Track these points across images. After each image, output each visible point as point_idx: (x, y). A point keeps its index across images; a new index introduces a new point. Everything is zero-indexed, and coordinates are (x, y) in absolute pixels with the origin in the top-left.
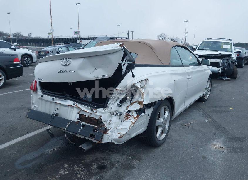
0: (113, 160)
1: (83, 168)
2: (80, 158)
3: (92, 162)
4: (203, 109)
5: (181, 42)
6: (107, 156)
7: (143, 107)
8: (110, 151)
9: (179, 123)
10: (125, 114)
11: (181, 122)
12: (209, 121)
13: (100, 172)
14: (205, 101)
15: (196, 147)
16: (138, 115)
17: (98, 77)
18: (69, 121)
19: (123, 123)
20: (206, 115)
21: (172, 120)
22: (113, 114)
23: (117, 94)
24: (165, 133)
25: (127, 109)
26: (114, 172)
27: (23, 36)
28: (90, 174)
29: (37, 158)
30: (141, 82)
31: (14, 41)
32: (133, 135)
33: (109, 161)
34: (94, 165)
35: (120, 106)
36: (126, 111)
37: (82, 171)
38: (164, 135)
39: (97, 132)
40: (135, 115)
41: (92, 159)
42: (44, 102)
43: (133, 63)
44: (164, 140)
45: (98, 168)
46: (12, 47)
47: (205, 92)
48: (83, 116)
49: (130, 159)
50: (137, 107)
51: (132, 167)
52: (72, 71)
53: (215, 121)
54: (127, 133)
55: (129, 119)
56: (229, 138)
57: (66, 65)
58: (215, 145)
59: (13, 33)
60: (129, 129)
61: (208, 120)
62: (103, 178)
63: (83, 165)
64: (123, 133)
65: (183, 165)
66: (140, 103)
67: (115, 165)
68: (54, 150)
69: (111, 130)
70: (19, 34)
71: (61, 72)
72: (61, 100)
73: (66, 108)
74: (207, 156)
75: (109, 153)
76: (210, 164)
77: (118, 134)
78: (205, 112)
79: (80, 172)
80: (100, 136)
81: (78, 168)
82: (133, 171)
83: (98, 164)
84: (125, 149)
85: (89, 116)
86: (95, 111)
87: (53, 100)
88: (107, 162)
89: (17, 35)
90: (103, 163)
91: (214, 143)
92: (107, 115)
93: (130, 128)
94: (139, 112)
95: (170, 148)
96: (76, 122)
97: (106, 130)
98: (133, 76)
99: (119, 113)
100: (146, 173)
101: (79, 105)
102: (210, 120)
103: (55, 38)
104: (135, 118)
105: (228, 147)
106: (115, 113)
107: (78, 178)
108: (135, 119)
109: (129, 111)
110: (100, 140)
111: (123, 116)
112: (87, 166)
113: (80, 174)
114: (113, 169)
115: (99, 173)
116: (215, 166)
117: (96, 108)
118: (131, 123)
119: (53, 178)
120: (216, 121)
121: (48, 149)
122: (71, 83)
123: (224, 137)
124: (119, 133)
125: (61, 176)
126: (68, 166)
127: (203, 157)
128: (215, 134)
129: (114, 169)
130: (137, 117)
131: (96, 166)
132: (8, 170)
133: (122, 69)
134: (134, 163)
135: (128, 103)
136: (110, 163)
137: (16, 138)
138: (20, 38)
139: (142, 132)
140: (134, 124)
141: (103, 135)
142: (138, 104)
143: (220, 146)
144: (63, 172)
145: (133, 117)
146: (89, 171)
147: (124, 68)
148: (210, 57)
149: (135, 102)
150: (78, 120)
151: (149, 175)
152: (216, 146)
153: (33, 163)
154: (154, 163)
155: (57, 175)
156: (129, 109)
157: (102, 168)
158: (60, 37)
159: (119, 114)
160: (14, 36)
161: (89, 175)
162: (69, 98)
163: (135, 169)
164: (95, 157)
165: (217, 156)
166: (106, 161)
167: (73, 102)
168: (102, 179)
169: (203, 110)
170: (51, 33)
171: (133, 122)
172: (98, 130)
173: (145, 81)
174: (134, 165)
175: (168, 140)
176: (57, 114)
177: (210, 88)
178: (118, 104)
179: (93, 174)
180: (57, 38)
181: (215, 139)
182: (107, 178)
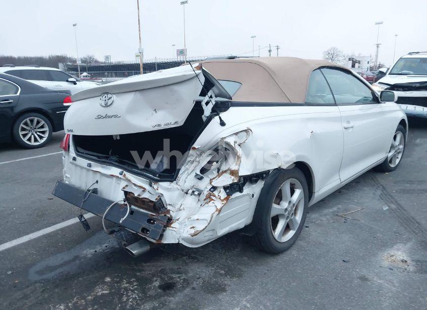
0: (190, 275)
1: (136, 285)
2: (135, 267)
3: (154, 276)
4: (384, 185)
5: (368, 63)
6: (183, 266)
7: (239, 180)
8: (189, 257)
9: (331, 210)
10: (206, 192)
11: (335, 209)
12: (391, 210)
13: (163, 294)
14: (390, 170)
15: (352, 258)
16: (229, 195)
17: (159, 125)
18: (110, 202)
19: (203, 209)
20: (386, 197)
21: (312, 206)
22: (187, 193)
23: (196, 157)
24: (293, 229)
25: (211, 184)
26: (186, 295)
27: (96, 62)
28: (145, 298)
29: (66, 263)
30: (236, 134)
31: (83, 69)
32: (222, 232)
33: (184, 275)
34: (156, 281)
35: (201, 179)
36: (210, 187)
37: (133, 291)
38: (291, 233)
39: (153, 223)
40: (223, 195)
41: (155, 270)
42: (78, 169)
43: (227, 100)
44: (292, 242)
45: (160, 287)
46: (70, 79)
47: (390, 155)
48: (131, 195)
49: (221, 275)
50: (228, 180)
51: (221, 289)
52: (116, 116)
53: (403, 208)
54: (206, 227)
55: (213, 201)
56: (423, 244)
57: (106, 106)
58: (392, 256)
59: (82, 57)
60: (211, 221)
61: (389, 206)
62: (164, 305)
63: (137, 280)
64: (200, 227)
65: (318, 291)
66: (233, 173)
67: (192, 283)
68: (96, 251)
69: (180, 220)
70: (90, 58)
71: (99, 117)
72: (102, 167)
73: (108, 180)
74: (370, 276)
75: (187, 261)
76: (373, 291)
77: (191, 228)
78: (387, 192)
79: (128, 293)
80: (158, 230)
81: (127, 285)
82: (220, 297)
83: (162, 279)
84: (218, 256)
85: (139, 195)
86: (155, 187)
87: (90, 165)
88: (179, 277)
89: (88, 60)
90: (172, 278)
91: (390, 252)
92: (177, 193)
93: (211, 219)
94: (231, 189)
95: (301, 257)
96: (121, 205)
97: (170, 221)
98: (222, 124)
99: (198, 190)
100: (244, 303)
101: (129, 176)
102: (393, 206)
103: (147, 62)
104: (222, 201)
105: (417, 261)
106: (190, 192)
107: (121, 303)
108: (224, 202)
109: (214, 188)
110: (157, 238)
111: (203, 197)
112: (144, 282)
113: (127, 296)
114: (185, 291)
115: (162, 296)
116: (382, 297)
117: (157, 181)
118: (215, 209)
119: (81, 300)
120: (405, 210)
121: (88, 249)
122: (116, 136)
123: (414, 240)
124: (193, 227)
125: (96, 296)
126: (112, 280)
127: (360, 279)
128: (397, 234)
129: (187, 291)
130: (227, 199)
131: (158, 283)
132: (16, 282)
133: (202, 112)
134: (227, 281)
135: (213, 174)
136: (184, 279)
137: (44, 228)
138: (93, 64)
139: (242, 226)
140: (220, 211)
141: (164, 231)
142: (230, 176)
143: (401, 258)
144: (101, 291)
145: (220, 198)
146: (144, 291)
147: (207, 110)
148: (412, 87)
149: (225, 171)
150: (125, 202)
151: (248, 305)
152: (393, 258)
153: (57, 272)
154: (264, 285)
155: (88, 296)
156: (214, 184)
157: (168, 287)
158: (154, 61)
159: (196, 193)
160: (83, 61)
161: (143, 299)
162: (114, 163)
163: (225, 294)
164: (160, 266)
165: (391, 277)
166: (178, 275)
167: (120, 170)
168: (163, 307)
169: (383, 187)
170: (139, 54)
171: (219, 207)
172: (155, 221)
173: (244, 133)
174: (225, 285)
175: (300, 243)
176: (95, 191)
177: (401, 147)
178: (197, 175)
179: (150, 296)
180: (149, 62)
181: (396, 243)
182: (172, 306)
